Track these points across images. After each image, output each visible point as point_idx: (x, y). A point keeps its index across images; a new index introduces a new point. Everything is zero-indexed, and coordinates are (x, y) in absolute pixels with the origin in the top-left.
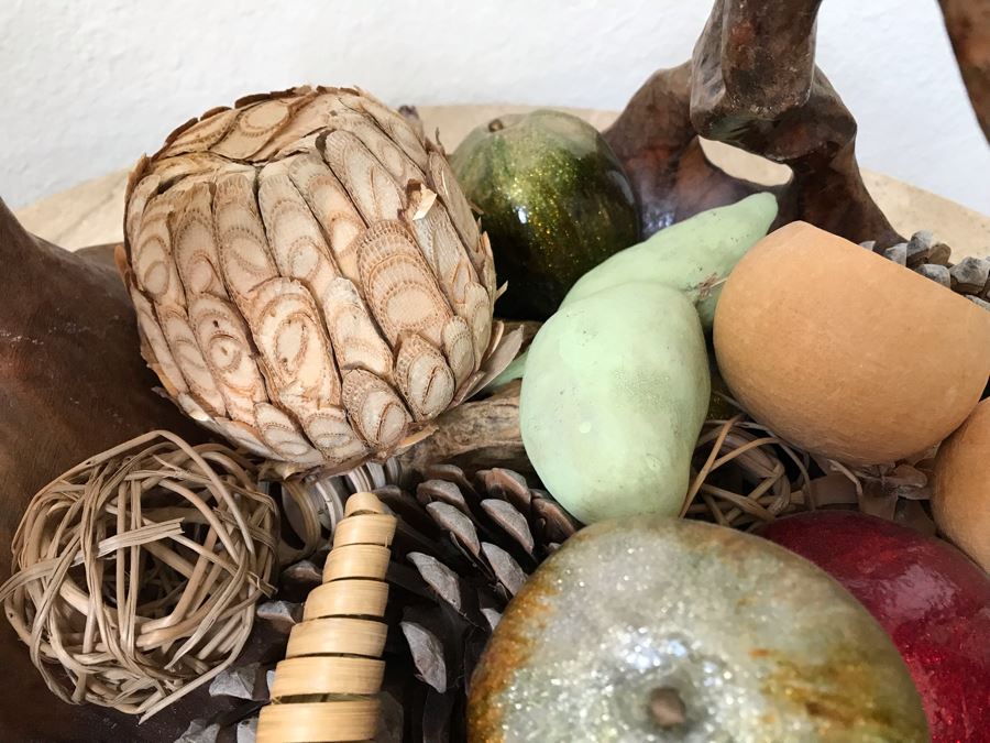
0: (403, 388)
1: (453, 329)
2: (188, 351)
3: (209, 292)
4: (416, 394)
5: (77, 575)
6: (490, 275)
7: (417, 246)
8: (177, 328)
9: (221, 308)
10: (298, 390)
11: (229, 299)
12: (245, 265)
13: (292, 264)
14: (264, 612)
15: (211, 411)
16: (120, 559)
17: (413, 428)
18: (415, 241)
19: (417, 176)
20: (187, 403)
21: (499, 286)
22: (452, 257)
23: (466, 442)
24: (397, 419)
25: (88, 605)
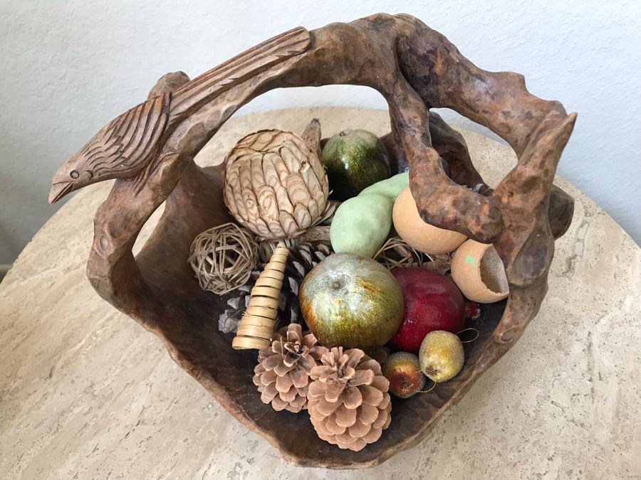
0: (296, 218)
1: (311, 203)
2: (240, 203)
3: (247, 187)
4: (300, 220)
5: (210, 255)
6: (326, 188)
7: (303, 179)
8: (238, 196)
9: (251, 192)
10: (268, 215)
11: (253, 190)
12: (258, 182)
13: (269, 182)
14: (254, 273)
15: (244, 219)
16: (221, 252)
17: (298, 230)
18: (302, 178)
19: (305, 159)
20: (237, 217)
21: (329, 191)
22: (313, 183)
23: (315, 238)
24: (294, 227)
25: (212, 262)
